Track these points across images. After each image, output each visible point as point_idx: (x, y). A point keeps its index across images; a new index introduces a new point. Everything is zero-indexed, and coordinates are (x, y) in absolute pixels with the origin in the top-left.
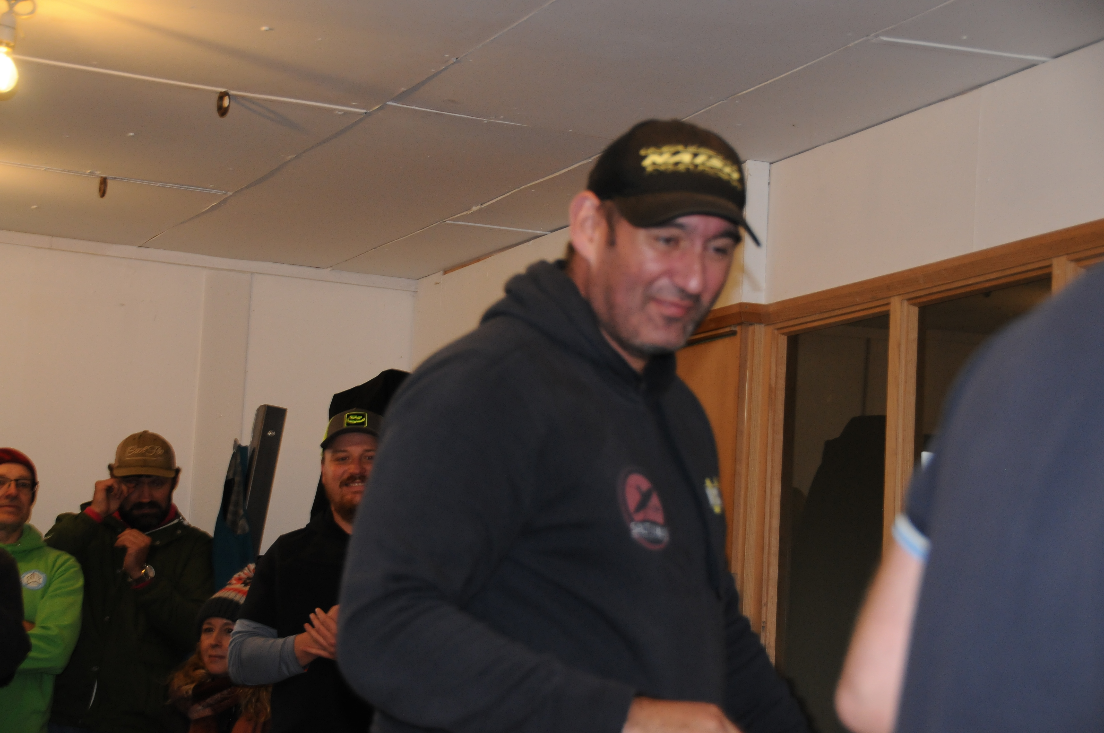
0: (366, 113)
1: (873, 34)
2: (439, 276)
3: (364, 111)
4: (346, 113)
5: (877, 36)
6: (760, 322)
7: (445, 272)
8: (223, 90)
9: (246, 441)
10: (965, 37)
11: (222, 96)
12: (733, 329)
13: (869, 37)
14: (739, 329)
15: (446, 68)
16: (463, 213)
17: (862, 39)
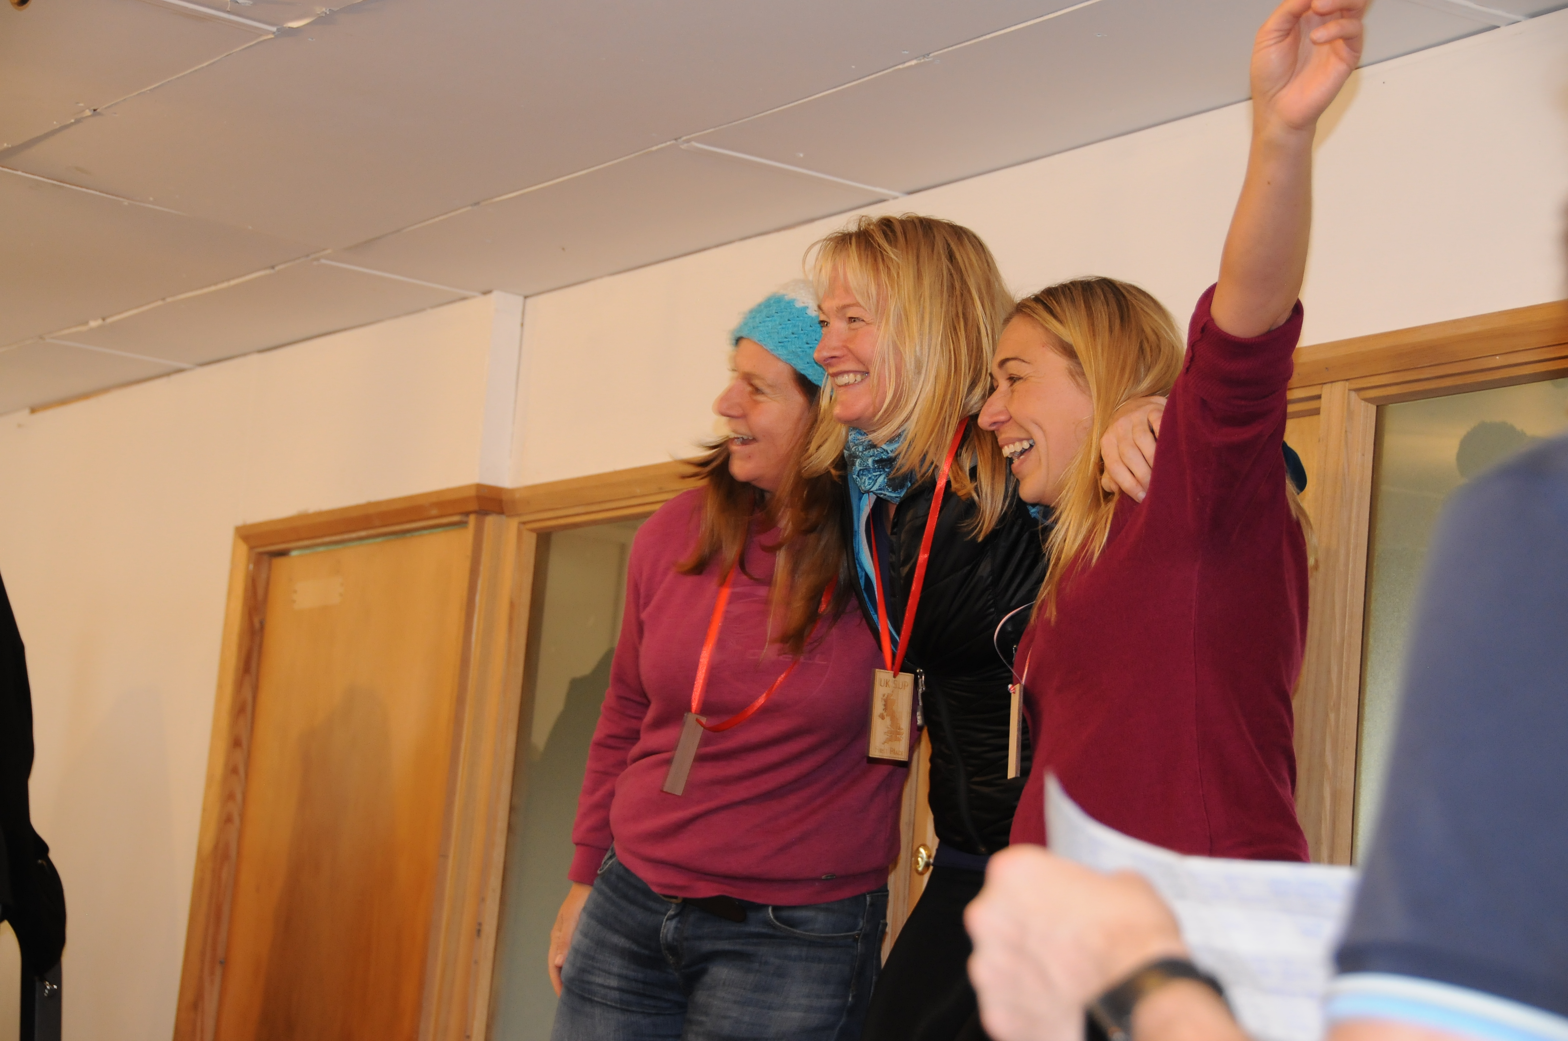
1: (684, 138)
2: (24, 415)
5: (688, 141)
6: (501, 512)
7: (33, 410)
10: (801, 155)
12: (464, 518)
13: (679, 140)
14: (472, 519)
15: (78, 121)
16: (74, 330)
17: (668, 143)
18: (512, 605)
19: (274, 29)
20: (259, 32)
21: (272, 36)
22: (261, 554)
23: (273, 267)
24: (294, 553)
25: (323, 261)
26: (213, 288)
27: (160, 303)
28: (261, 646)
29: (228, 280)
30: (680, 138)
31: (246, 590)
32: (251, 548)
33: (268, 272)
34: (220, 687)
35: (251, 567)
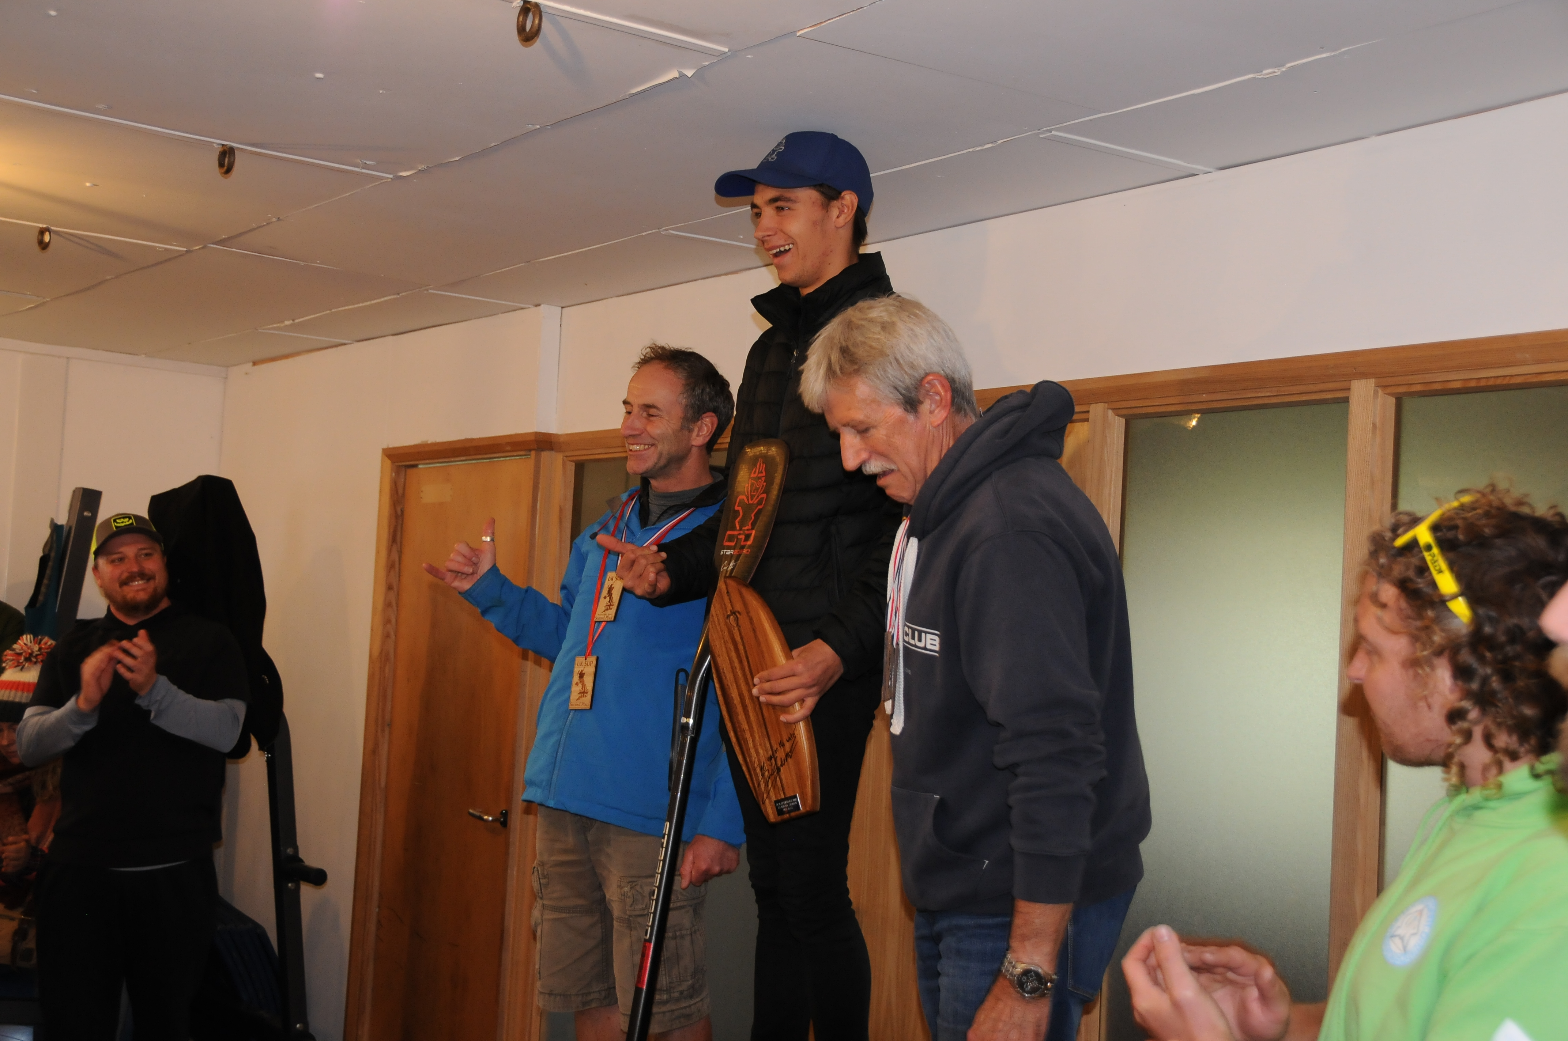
0: (186, 251)
1: (664, 228)
2: (249, 366)
3: (186, 249)
4: (166, 249)
5: (665, 230)
6: (551, 449)
7: (255, 364)
8: (45, 226)
9: (62, 519)
11: (42, 232)
12: (528, 453)
13: (661, 229)
14: (533, 453)
15: (268, 224)
16: (276, 325)
17: (654, 231)
18: (561, 510)
19: (391, 176)
20: (381, 178)
21: (390, 180)
22: (399, 466)
23: (398, 294)
24: (420, 466)
25: (430, 291)
26: (361, 305)
27: (328, 312)
28: (402, 524)
29: (371, 300)
30: (661, 228)
31: (391, 490)
32: (393, 462)
33: (395, 296)
34: (378, 552)
35: (394, 474)
